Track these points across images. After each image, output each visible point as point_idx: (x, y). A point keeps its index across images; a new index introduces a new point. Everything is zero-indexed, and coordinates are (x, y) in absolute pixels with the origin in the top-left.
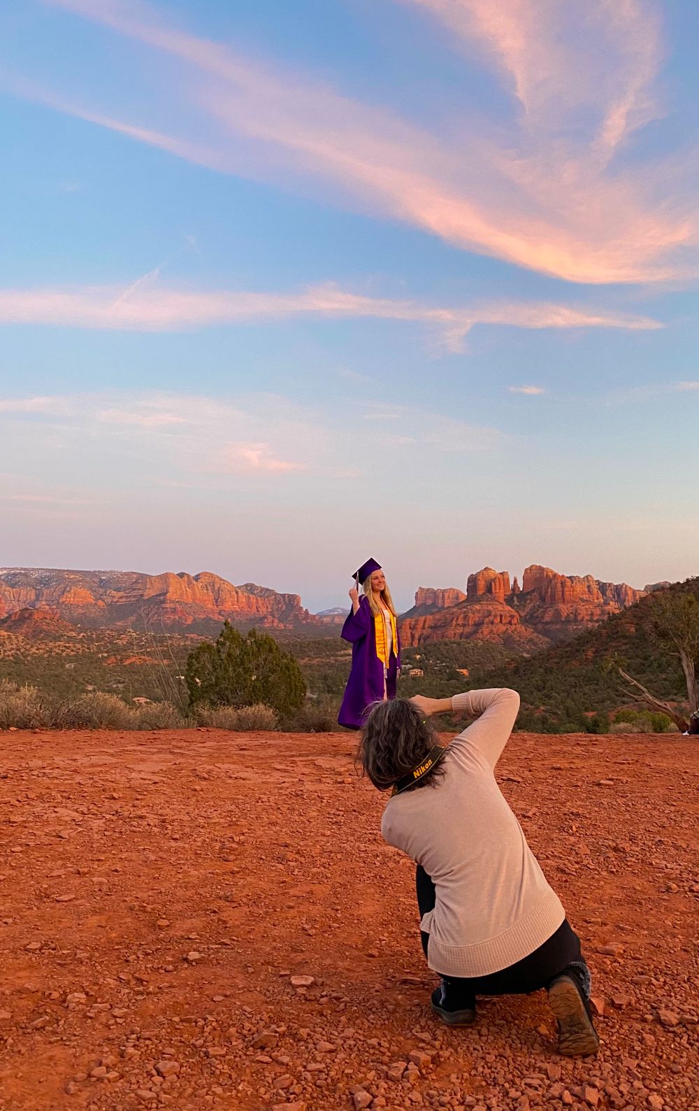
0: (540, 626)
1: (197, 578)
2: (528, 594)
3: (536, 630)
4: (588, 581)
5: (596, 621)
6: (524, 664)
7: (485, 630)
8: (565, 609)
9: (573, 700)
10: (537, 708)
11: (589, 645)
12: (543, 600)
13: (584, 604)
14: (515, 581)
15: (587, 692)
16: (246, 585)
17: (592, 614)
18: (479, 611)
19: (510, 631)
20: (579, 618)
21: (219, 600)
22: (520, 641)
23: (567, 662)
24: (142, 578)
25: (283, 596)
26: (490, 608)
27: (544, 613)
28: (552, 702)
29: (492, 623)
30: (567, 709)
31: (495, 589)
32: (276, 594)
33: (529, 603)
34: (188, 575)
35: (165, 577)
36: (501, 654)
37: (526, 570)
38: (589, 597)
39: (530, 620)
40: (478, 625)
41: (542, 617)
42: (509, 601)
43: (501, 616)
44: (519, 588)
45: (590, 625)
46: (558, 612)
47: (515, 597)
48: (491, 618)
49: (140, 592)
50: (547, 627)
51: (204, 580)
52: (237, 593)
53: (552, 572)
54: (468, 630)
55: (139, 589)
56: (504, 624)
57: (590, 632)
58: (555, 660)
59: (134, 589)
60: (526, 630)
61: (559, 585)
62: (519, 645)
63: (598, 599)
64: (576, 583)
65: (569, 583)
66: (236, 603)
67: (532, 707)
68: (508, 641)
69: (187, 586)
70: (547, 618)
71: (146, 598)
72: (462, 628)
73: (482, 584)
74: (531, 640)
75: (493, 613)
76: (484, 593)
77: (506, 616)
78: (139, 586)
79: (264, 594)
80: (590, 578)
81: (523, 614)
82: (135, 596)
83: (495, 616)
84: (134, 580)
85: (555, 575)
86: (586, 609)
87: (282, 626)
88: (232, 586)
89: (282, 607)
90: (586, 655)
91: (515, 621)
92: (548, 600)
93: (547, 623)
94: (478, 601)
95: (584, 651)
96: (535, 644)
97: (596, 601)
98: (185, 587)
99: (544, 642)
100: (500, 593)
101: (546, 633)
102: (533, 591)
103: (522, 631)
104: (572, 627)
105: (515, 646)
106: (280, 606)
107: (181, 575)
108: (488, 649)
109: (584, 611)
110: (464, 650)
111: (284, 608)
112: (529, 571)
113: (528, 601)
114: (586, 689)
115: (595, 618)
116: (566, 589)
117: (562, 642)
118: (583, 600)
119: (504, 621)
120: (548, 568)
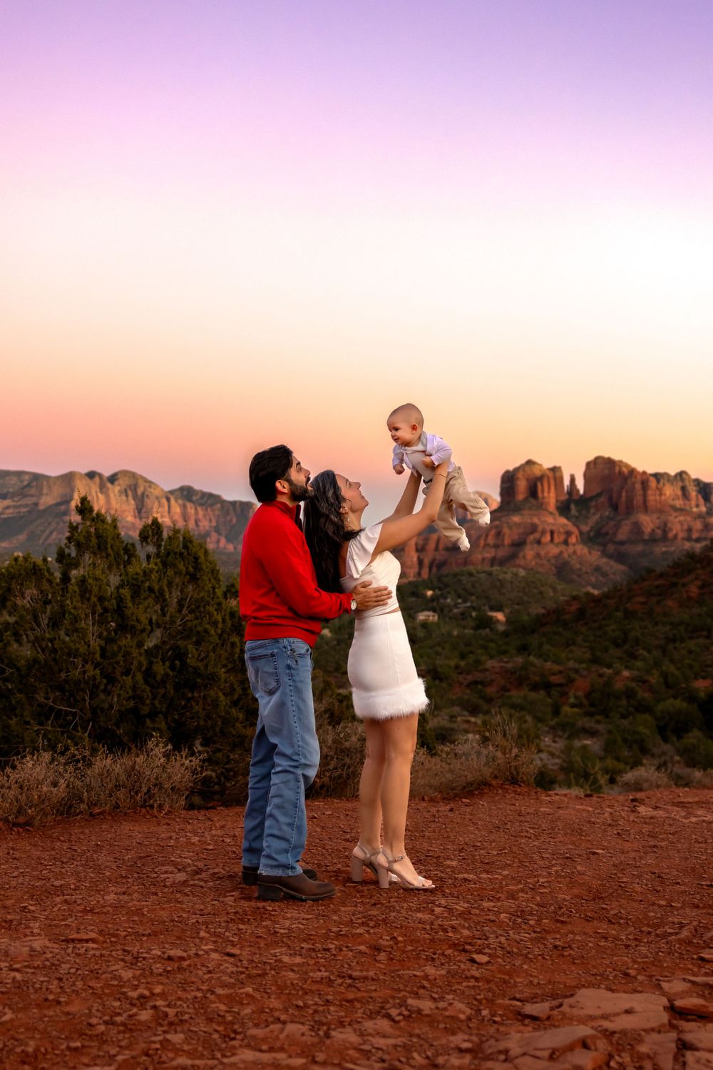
0: (611, 548)
1: (113, 479)
2: (591, 499)
3: (604, 553)
4: (682, 480)
5: (698, 540)
6: (592, 605)
7: (529, 552)
8: (648, 523)
9: (672, 661)
10: (618, 673)
11: (692, 576)
12: (615, 507)
13: (677, 514)
14: (573, 480)
15: (693, 648)
16: (182, 489)
17: (690, 530)
18: (518, 525)
19: (566, 555)
20: (671, 535)
21: (143, 510)
22: (580, 569)
23: (658, 602)
24: (37, 480)
25: (234, 503)
26: (536, 520)
27: (617, 527)
28: (639, 664)
29: (539, 542)
30: (665, 676)
31: (543, 491)
32: (223, 502)
33: (594, 514)
34: (100, 475)
35: (69, 478)
36: (554, 589)
37: (588, 464)
38: (685, 504)
39: (596, 538)
40: (519, 545)
41: (615, 534)
42: (564, 509)
43: (552, 533)
44: (578, 491)
45: (687, 545)
46: (637, 528)
47: (571, 504)
48: (537, 535)
49: (34, 499)
50: (622, 548)
51: (123, 482)
52: (168, 500)
53: (627, 465)
54: (501, 553)
55: (33, 496)
56: (557, 545)
57: (691, 556)
58: (641, 599)
59: (26, 496)
60: (590, 553)
61: (638, 486)
62: (579, 576)
63: (697, 506)
64: (664, 484)
65: (653, 483)
66: (166, 514)
67: (610, 671)
68: (563, 569)
69: (98, 490)
70: (623, 534)
71: (41, 507)
72: (493, 550)
73: (522, 485)
74: (597, 569)
75: (540, 528)
76: (526, 499)
77: (559, 532)
78: (33, 491)
79: (206, 502)
80: (684, 476)
81: (585, 528)
82: (27, 505)
83: (543, 532)
84: (26, 483)
85: (632, 471)
86: (680, 522)
87: (230, 547)
88: (162, 490)
89: (231, 520)
90: (687, 592)
91: (573, 540)
92: (622, 507)
93: (622, 543)
94: (517, 509)
95: (684, 585)
96: (605, 575)
97: (695, 510)
98: (96, 492)
99: (617, 571)
100: (550, 498)
101: (620, 558)
102: (599, 495)
103: (583, 554)
104: (660, 549)
105: (574, 577)
106: (229, 518)
107: (91, 475)
108: (533, 582)
109: (677, 525)
110: (498, 584)
111: (234, 520)
112: (592, 466)
113: (592, 510)
114: (691, 644)
115: (695, 535)
116: (650, 492)
117: (650, 571)
118: (674, 508)
119: (556, 540)
120: (621, 462)
